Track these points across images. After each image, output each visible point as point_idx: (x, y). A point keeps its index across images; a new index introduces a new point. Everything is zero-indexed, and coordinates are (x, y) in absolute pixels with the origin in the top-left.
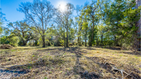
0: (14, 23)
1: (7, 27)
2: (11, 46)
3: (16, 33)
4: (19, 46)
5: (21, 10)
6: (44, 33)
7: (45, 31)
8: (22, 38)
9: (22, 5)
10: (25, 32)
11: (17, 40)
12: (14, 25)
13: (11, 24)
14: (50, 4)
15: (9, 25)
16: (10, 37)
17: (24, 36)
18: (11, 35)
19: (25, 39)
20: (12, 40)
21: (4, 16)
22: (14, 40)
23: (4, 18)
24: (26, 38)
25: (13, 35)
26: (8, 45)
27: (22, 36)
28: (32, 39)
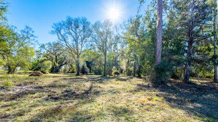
0: (46, 44)
1: (39, 49)
2: (41, 73)
3: (48, 56)
4: (50, 72)
5: (53, 32)
6: (78, 57)
7: (80, 54)
8: (54, 63)
9: (54, 26)
10: (59, 55)
11: (49, 64)
12: (46, 46)
13: (43, 46)
14: (87, 21)
15: (41, 47)
16: (42, 61)
17: (56, 60)
18: (43, 59)
19: (57, 65)
20: (44, 65)
21: (36, 39)
22: (46, 64)
23: (37, 41)
24: (58, 63)
25: (45, 59)
26: (39, 72)
27: (54, 60)
28: (66, 64)
